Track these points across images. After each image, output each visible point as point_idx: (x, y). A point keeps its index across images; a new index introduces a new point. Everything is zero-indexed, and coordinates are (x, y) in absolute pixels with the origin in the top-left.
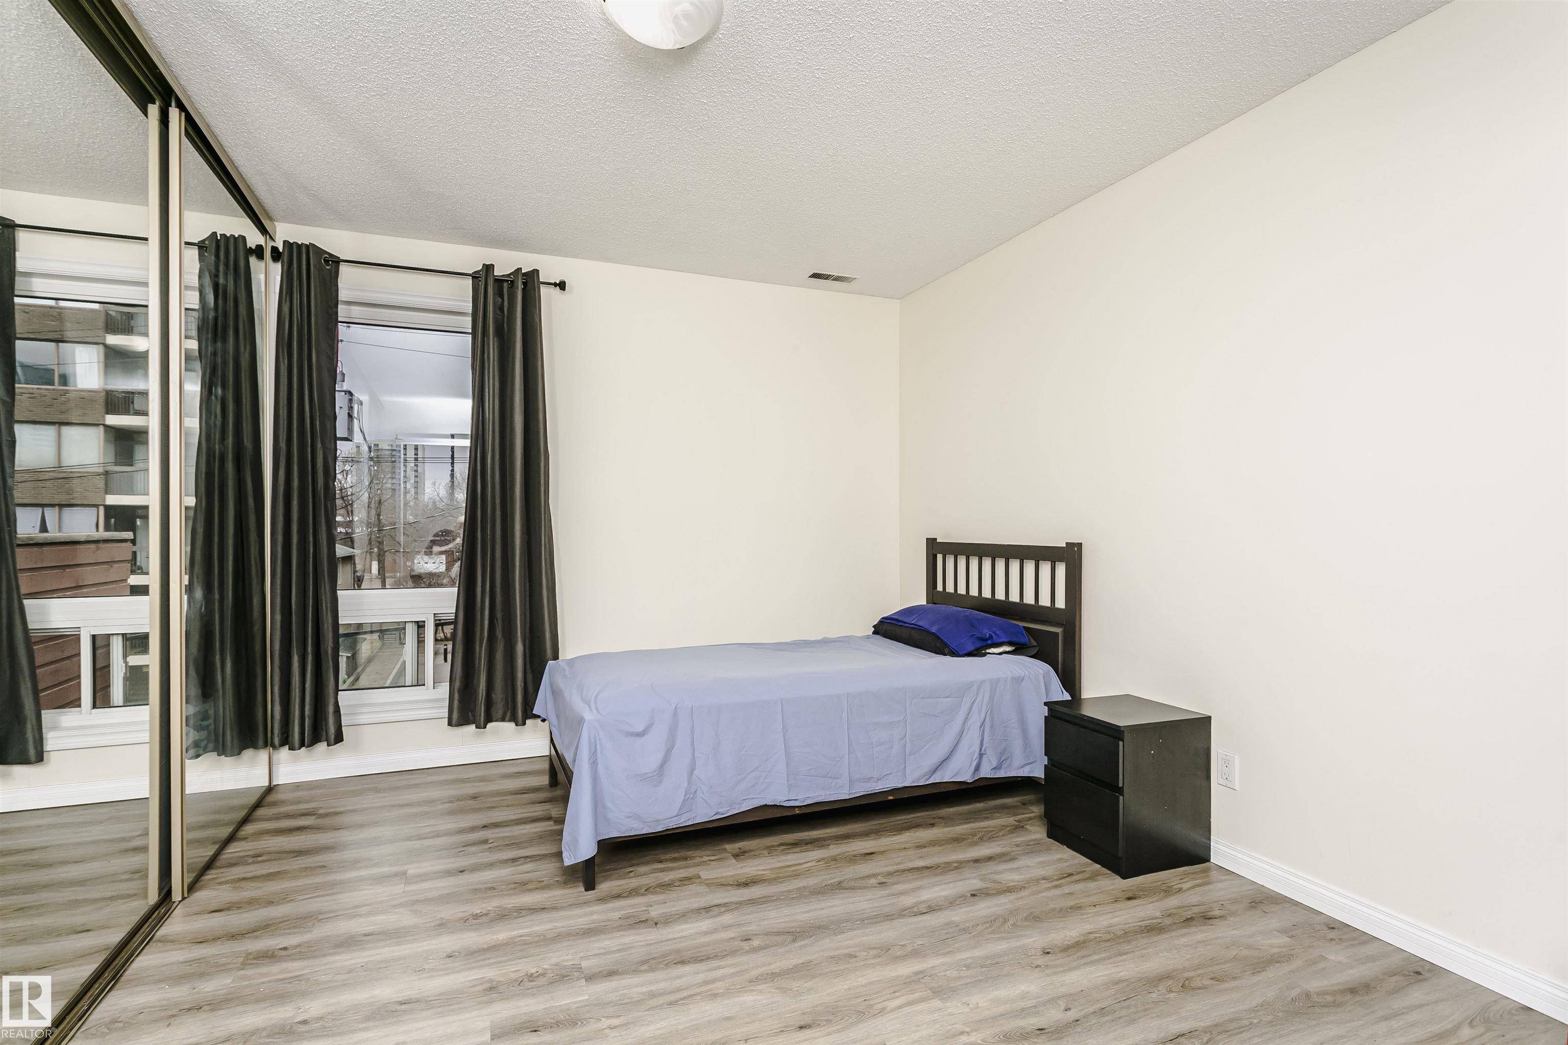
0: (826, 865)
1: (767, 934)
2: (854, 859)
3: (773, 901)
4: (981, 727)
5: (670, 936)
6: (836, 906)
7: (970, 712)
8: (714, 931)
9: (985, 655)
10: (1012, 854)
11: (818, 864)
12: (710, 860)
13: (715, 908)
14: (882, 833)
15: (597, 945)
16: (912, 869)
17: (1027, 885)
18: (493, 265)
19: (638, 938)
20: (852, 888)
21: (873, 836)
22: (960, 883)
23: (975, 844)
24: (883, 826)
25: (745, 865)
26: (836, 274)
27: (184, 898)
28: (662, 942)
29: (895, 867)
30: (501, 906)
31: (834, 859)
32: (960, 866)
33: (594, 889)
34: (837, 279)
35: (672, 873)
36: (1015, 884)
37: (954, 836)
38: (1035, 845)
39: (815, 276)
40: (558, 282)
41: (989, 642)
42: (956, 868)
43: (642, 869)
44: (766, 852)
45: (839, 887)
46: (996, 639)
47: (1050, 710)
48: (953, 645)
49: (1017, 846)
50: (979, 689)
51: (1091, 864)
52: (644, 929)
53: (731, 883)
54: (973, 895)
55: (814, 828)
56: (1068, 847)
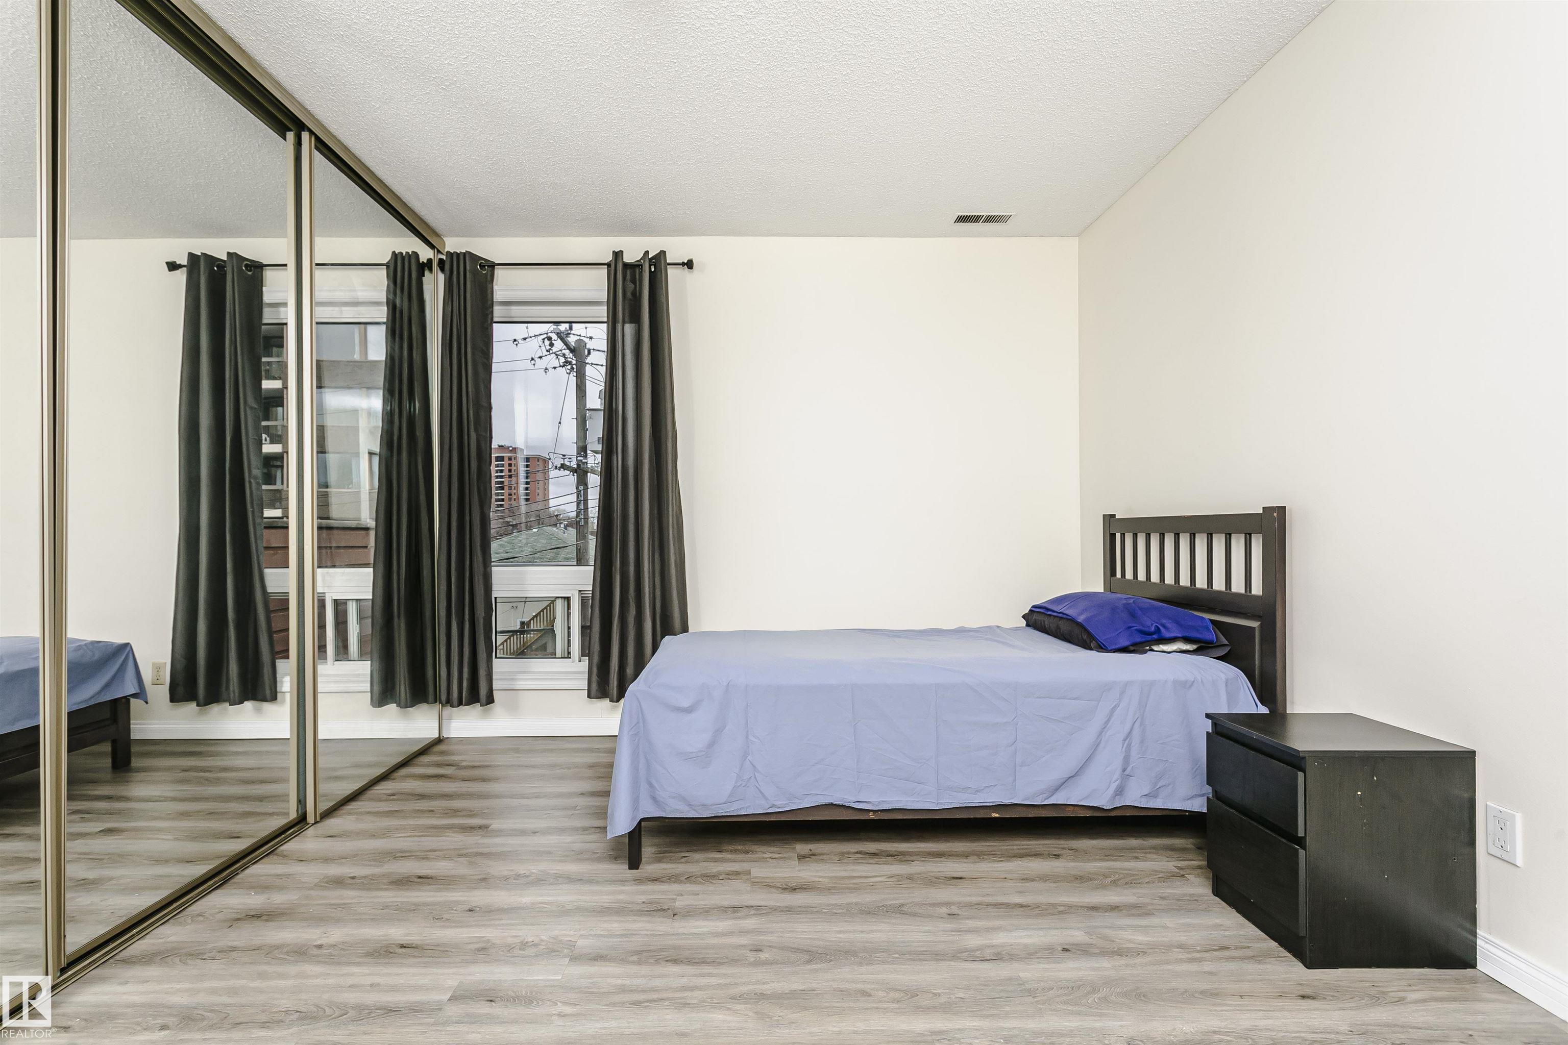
0: (896, 883)
1: (783, 948)
2: (933, 881)
3: (812, 912)
4: (1125, 740)
5: (680, 931)
6: (880, 931)
7: (1108, 720)
8: (729, 934)
9: (1145, 652)
10: (1149, 907)
11: (887, 880)
12: (771, 858)
13: (745, 910)
14: (986, 857)
15: (606, 926)
16: (1000, 904)
17: (1150, 950)
18: (622, 251)
19: (648, 926)
20: (914, 915)
21: (973, 859)
22: (1053, 932)
23: (1104, 887)
24: (990, 849)
25: (805, 868)
26: (985, 214)
27: (316, 822)
28: (668, 935)
29: (980, 898)
30: (545, 870)
31: (910, 878)
32: (1068, 910)
33: (638, 869)
34: (990, 219)
35: (724, 864)
36: (1133, 945)
37: (1079, 873)
38: (1190, 901)
39: (962, 219)
40: (686, 262)
41: (1155, 636)
42: (1061, 913)
43: (697, 856)
44: (837, 858)
45: (899, 911)
46: (1166, 634)
47: (1215, 725)
48: (1102, 638)
49: (1163, 898)
50: (1122, 693)
51: (1265, 939)
52: (659, 917)
53: (779, 885)
54: (1065, 950)
55: (907, 839)
56: (1238, 911)
